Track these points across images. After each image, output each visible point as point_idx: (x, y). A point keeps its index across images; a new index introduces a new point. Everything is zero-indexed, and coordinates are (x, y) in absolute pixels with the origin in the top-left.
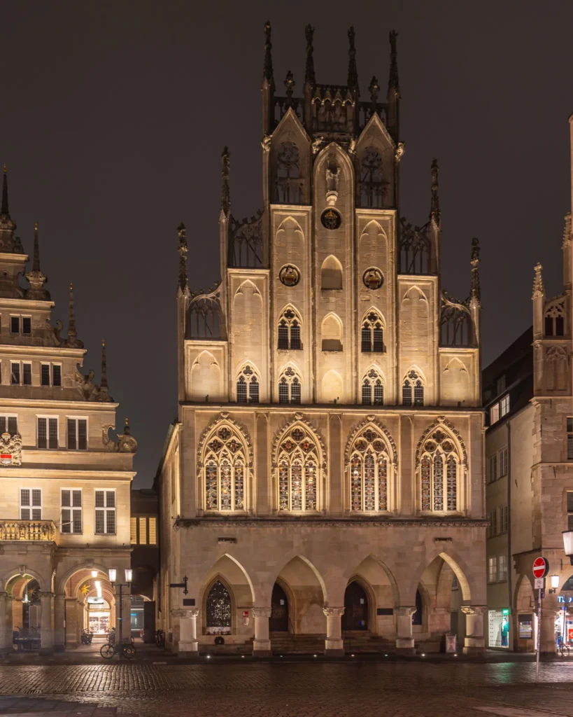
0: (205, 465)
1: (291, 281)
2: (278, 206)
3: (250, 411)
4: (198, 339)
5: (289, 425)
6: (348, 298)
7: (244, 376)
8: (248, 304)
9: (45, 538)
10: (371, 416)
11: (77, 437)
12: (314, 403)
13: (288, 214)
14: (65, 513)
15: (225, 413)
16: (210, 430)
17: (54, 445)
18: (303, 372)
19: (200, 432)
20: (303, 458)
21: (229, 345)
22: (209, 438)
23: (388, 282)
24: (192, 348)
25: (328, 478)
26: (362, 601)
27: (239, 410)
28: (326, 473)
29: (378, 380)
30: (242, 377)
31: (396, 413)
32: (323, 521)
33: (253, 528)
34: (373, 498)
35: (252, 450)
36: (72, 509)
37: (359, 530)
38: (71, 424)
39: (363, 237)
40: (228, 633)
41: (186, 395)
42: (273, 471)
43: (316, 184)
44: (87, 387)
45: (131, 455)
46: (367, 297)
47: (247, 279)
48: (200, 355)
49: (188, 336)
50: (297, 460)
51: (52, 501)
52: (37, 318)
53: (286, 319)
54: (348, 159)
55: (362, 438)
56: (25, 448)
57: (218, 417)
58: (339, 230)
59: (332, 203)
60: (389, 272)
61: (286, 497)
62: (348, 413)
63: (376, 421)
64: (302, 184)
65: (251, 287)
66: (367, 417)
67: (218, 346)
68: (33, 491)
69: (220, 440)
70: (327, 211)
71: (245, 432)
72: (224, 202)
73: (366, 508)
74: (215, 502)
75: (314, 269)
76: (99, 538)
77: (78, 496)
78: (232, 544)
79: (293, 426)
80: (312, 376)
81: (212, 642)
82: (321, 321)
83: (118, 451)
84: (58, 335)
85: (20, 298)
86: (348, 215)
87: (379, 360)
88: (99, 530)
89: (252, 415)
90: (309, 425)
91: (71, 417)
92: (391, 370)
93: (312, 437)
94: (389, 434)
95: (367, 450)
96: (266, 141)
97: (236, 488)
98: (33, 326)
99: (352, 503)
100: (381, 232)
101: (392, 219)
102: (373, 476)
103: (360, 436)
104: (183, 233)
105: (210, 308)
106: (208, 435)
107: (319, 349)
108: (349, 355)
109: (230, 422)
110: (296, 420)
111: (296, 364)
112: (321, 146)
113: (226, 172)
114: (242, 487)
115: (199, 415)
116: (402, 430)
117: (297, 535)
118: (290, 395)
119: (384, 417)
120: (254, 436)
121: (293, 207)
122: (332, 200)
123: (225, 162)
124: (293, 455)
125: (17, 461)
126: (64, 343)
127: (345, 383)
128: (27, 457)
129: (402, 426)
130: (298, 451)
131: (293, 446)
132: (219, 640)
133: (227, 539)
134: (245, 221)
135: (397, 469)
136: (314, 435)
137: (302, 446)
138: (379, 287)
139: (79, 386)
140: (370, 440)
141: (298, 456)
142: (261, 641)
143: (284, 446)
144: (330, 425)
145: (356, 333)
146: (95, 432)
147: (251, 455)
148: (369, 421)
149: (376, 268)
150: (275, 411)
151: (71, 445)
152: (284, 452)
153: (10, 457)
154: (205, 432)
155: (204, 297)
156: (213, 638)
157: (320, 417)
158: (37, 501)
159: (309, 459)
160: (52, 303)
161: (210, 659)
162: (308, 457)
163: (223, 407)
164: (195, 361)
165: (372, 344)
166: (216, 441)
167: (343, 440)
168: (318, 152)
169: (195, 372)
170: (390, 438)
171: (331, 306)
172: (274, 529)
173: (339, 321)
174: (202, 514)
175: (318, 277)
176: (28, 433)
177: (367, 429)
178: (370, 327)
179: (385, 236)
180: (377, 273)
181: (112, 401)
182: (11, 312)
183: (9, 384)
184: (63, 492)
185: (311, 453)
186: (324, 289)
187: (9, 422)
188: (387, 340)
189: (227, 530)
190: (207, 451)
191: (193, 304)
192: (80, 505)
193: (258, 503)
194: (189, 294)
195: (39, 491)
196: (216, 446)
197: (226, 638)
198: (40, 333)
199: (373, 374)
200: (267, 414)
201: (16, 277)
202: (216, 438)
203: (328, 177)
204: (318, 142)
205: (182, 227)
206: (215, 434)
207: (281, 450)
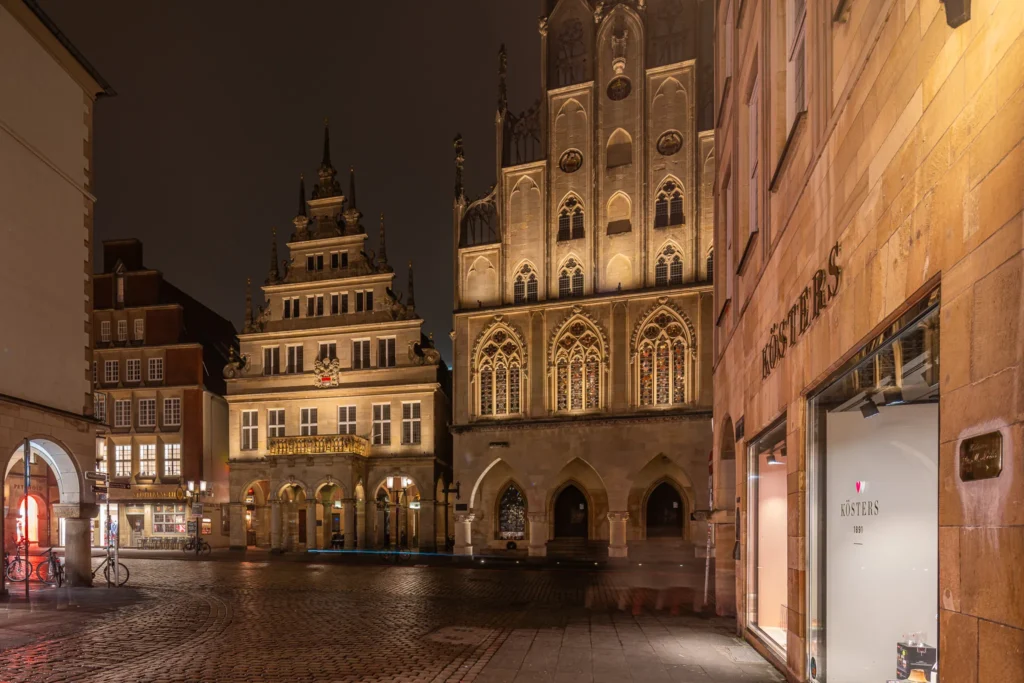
0: (480, 371)
1: (571, 167)
2: (557, 91)
3: (525, 310)
4: (474, 245)
5: (566, 320)
6: (638, 172)
7: (522, 275)
8: (525, 201)
9: (347, 450)
10: (662, 298)
11: (387, 356)
12: (596, 293)
13: (569, 96)
14: (377, 427)
15: (498, 316)
16: (483, 335)
17: (367, 365)
18: (584, 261)
19: (475, 337)
20: (583, 354)
21: (504, 246)
22: (484, 342)
23: (688, 143)
24: (467, 255)
25: (610, 371)
26: (675, 505)
27: (513, 311)
28: (608, 368)
29: (677, 256)
30: (519, 276)
31: (694, 291)
32: (602, 419)
33: (527, 431)
34: (667, 390)
35: (526, 351)
36: (382, 422)
37: (645, 427)
38: (382, 343)
39: (658, 99)
40: (522, 538)
41: (460, 303)
42: (548, 370)
43: (600, 55)
44: (395, 307)
45: (434, 368)
46: (662, 165)
47: (524, 174)
48: (475, 261)
49: (464, 244)
50: (578, 356)
51: (366, 416)
52: (352, 251)
53: (567, 209)
54: (637, 17)
55: (654, 325)
56: (342, 370)
57: (492, 321)
58: (627, 98)
59: (619, 71)
60: (689, 131)
61: (565, 397)
62: (635, 298)
63: (669, 303)
64: (585, 60)
65: (530, 182)
66: (658, 300)
67: (493, 249)
68: (350, 408)
69: (495, 344)
70: (615, 81)
71: (519, 333)
72: (500, 102)
73: (658, 402)
74: (490, 407)
75: (596, 148)
76: (405, 448)
77: (387, 409)
78: (504, 449)
79: (572, 321)
80: (593, 265)
81: (504, 547)
82: (605, 202)
83: (422, 365)
84: (370, 263)
85: (339, 236)
86: (638, 80)
87: (676, 233)
88: (406, 440)
89: (526, 314)
90: (589, 318)
91: (382, 337)
92: (690, 243)
93: (593, 330)
94: (685, 315)
95: (659, 337)
96: (542, 26)
97: (512, 390)
98: (350, 259)
99: (641, 397)
100: (680, 88)
101: (692, 70)
102: (667, 365)
103: (651, 322)
104: (459, 143)
105: (486, 213)
106: (482, 340)
107: (602, 234)
108: (638, 235)
109: (505, 325)
110: (574, 314)
111: (576, 253)
112: (604, 13)
113: (502, 70)
114: (518, 390)
115: (472, 321)
116: (702, 309)
117: (574, 437)
118: (571, 287)
119: (679, 298)
120: (529, 336)
121: (573, 87)
122: (619, 68)
123: (502, 60)
124: (573, 351)
125: (335, 382)
126: (376, 270)
127: (633, 266)
128: (344, 378)
129: (702, 305)
130: (578, 346)
131: (573, 342)
132: (511, 545)
133: (497, 444)
134: (522, 115)
135: (695, 355)
136: (596, 327)
137: (581, 341)
138: (677, 151)
139: (388, 308)
140: (662, 326)
141: (578, 352)
142: (535, 547)
143: (562, 343)
144: (614, 314)
145: (646, 210)
146: (403, 350)
147: (526, 356)
148: (660, 304)
149: (673, 130)
150: (550, 307)
151: (382, 364)
152: (561, 350)
153: (329, 379)
154: (479, 337)
155: (480, 202)
156: (505, 542)
157: (602, 307)
158: (353, 417)
159: (590, 354)
160: (365, 235)
161: (485, 564)
162: (589, 351)
163: (497, 310)
164: (471, 268)
165: (669, 217)
166: (491, 345)
167: (628, 330)
168: (601, 21)
169: (471, 279)
170: (686, 321)
171: (618, 184)
172: (549, 431)
173: (628, 200)
174: (475, 420)
175: (602, 156)
176: (345, 356)
177: (661, 312)
178: (666, 198)
179: (684, 92)
180: (675, 135)
181: (417, 318)
182: (331, 250)
183: (329, 315)
184: (375, 407)
185: (593, 347)
186: (610, 167)
187: (330, 348)
188: (687, 209)
189: (498, 434)
190: (482, 356)
191: (469, 211)
192: (389, 418)
193: (532, 405)
194: (464, 203)
195: (354, 408)
196: (491, 350)
197: (518, 543)
198: (355, 264)
199: (669, 250)
200: (543, 312)
201: (335, 218)
202: (490, 342)
203: (614, 44)
204: (599, 10)
205: (459, 137)
206: (490, 339)
207: (559, 348)
